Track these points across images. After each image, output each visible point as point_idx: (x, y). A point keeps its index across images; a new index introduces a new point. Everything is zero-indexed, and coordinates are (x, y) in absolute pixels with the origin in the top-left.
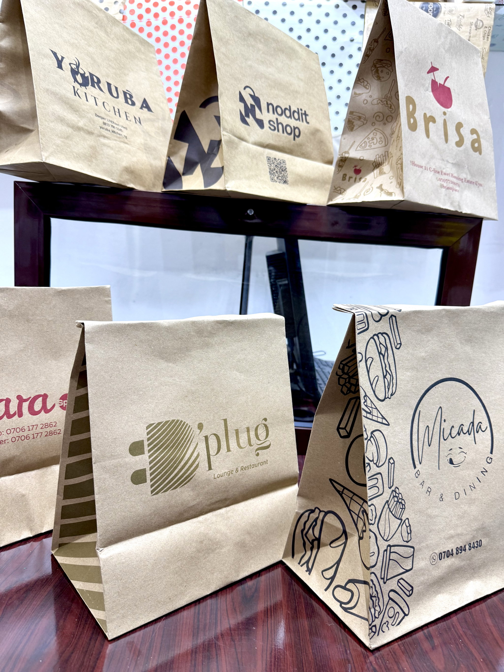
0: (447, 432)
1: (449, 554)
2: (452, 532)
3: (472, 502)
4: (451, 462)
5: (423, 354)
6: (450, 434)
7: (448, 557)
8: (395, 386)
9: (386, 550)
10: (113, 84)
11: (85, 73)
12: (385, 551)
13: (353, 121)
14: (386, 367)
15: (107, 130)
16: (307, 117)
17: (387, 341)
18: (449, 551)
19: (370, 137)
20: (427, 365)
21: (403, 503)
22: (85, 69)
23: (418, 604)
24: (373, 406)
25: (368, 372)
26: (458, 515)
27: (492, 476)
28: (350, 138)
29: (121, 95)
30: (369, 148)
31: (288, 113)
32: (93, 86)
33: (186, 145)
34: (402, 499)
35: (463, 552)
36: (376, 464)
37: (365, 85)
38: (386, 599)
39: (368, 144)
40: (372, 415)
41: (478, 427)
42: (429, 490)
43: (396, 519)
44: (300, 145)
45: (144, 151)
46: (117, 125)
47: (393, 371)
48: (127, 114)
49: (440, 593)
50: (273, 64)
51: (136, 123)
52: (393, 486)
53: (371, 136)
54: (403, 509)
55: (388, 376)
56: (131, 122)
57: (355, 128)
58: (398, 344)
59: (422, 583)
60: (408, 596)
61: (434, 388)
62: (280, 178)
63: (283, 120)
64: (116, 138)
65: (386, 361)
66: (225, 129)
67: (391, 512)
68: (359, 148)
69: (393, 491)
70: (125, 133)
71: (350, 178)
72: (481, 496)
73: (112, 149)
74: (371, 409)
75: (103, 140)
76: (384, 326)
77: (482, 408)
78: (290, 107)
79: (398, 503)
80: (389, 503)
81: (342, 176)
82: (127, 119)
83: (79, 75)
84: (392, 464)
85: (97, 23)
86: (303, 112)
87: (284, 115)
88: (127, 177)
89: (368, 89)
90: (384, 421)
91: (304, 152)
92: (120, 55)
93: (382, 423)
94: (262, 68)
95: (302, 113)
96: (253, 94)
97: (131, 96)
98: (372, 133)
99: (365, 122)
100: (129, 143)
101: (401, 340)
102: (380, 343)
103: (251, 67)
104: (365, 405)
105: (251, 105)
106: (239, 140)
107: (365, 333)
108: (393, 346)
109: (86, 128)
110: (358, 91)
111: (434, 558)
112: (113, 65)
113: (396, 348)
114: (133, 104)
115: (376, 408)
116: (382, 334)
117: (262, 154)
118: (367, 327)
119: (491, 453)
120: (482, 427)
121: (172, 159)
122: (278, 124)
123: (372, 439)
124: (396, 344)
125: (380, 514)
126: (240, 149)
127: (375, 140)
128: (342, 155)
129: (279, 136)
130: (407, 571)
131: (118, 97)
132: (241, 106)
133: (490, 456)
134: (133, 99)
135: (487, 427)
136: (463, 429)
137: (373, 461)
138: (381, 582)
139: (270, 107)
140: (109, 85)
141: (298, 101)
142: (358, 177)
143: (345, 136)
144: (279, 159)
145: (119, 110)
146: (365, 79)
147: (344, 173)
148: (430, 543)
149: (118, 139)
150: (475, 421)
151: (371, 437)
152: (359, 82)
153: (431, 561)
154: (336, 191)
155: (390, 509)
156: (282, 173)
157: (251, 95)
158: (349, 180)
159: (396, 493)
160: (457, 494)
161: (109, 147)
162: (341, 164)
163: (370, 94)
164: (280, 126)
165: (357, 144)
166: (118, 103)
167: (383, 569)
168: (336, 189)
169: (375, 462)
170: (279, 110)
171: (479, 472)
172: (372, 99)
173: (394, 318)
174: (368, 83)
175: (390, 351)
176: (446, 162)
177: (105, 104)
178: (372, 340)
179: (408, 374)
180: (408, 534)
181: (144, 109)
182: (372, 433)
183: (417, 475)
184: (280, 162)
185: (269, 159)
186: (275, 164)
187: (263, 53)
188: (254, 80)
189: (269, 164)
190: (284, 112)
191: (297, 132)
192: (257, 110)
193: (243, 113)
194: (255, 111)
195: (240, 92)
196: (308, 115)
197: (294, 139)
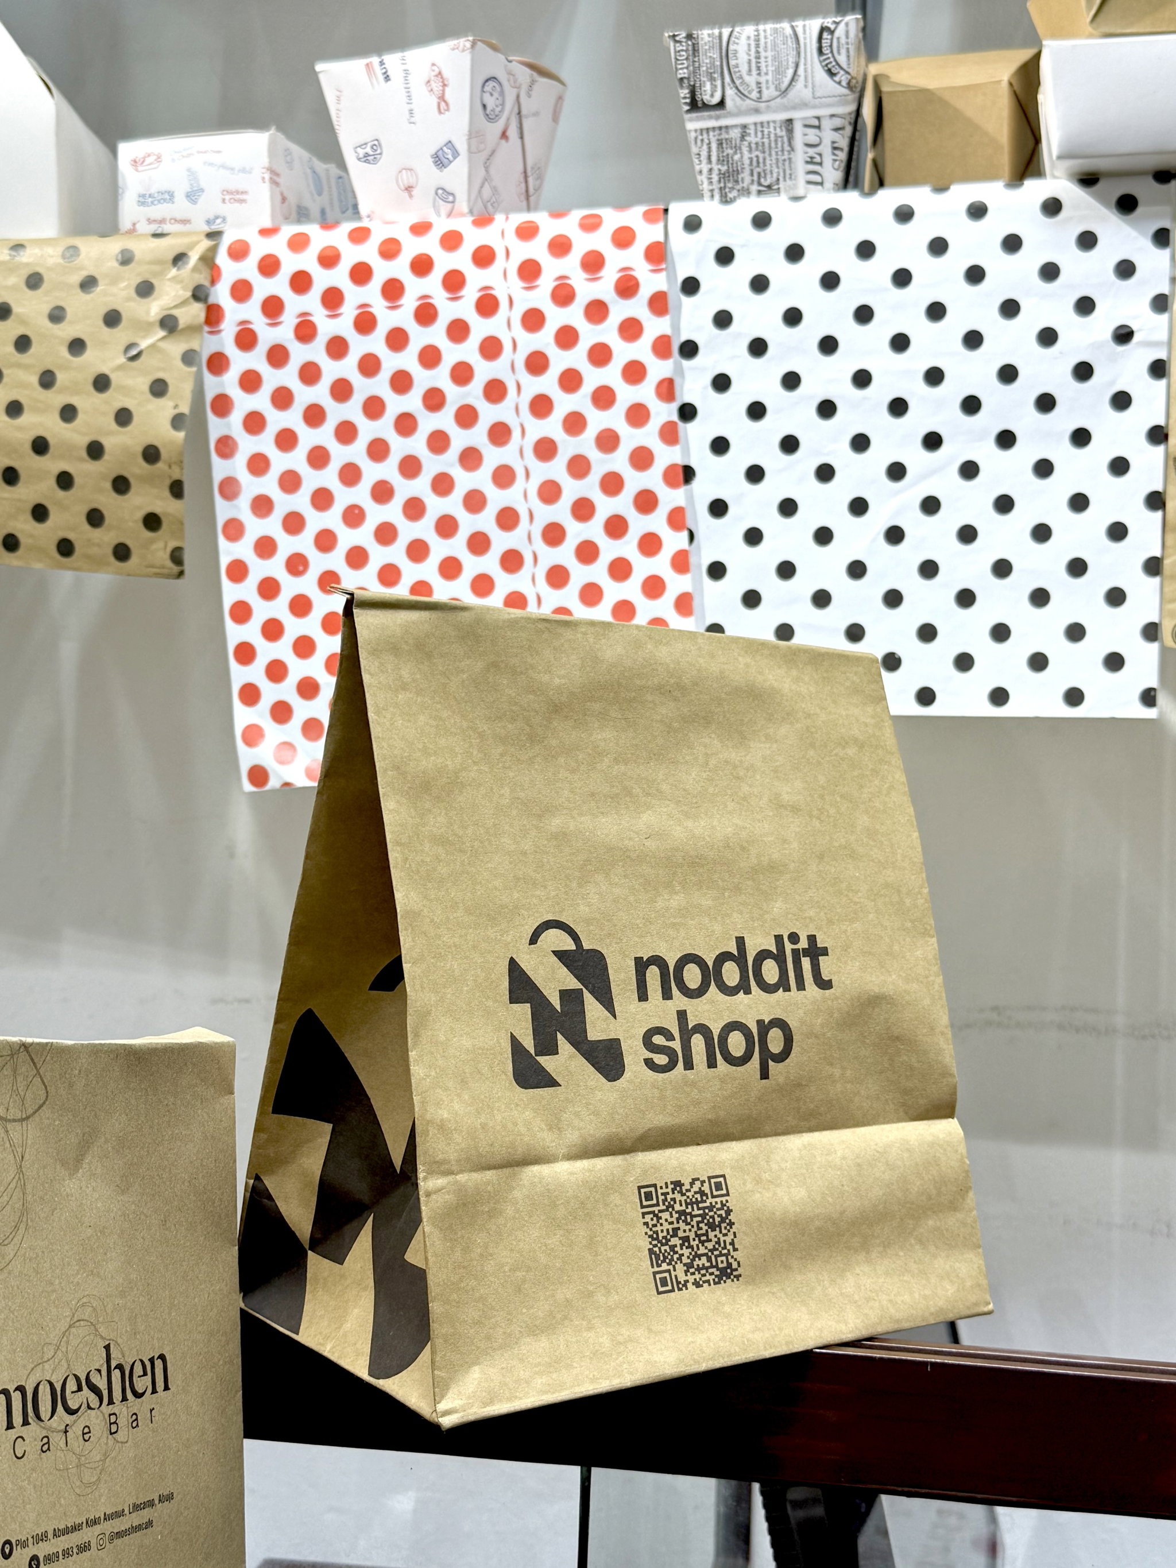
16: (821, 959)
31: (731, 973)
44: (793, 1089)
50: (664, 787)
62: (704, 1259)
63: (711, 1008)
66: (436, 1167)
78: (740, 942)
86: (803, 944)
87: (713, 988)
91: (812, 1106)
94: (610, 826)
95: (795, 953)
96: (570, 945)
103: (561, 837)
105: (565, 995)
106: (504, 1173)
117: (613, 1185)
121: (270, 1184)
122: (686, 1034)
126: (510, 1211)
129: (693, 1084)
132: (521, 1020)
139: (653, 974)
141: (778, 907)
144: (694, 1180)
156: (712, 1235)
157: (563, 955)
164: (698, 1042)
170: (692, 976)
184: (702, 1193)
185: (647, 1193)
186: (677, 1207)
187: (616, 761)
188: (574, 885)
189: (648, 1218)
190: (711, 975)
191: (775, 1041)
192: (592, 1006)
193: (528, 1043)
194: (583, 1012)
195: (512, 962)
196: (825, 952)
197: (765, 1075)
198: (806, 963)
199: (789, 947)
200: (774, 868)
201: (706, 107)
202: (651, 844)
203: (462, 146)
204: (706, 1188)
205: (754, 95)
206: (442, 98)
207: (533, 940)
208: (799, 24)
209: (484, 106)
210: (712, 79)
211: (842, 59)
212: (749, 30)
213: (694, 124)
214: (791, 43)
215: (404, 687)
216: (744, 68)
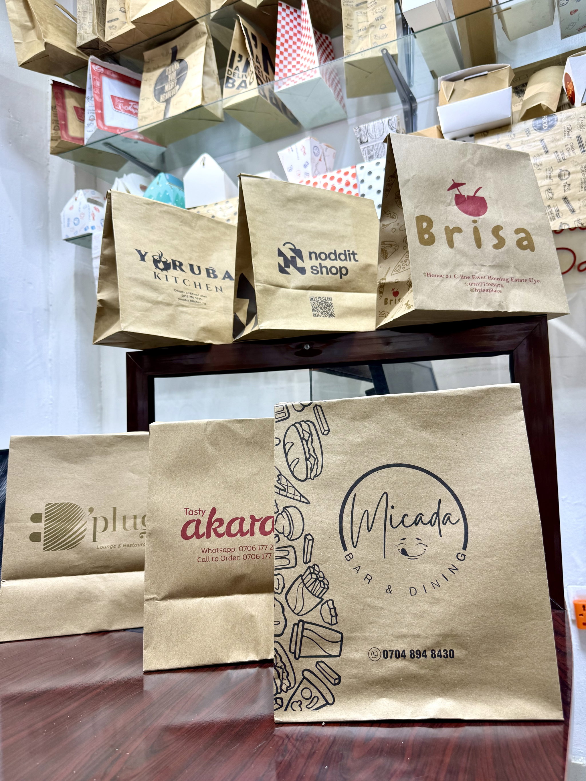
0: (396, 520)
1: (399, 655)
2: (405, 631)
3: (436, 601)
4: (404, 552)
5: (359, 440)
6: (402, 522)
7: (396, 657)
8: (320, 468)
9: (298, 624)
10: (195, 265)
11: (167, 260)
12: (294, 625)
13: (386, 249)
14: (309, 450)
15: (186, 300)
16: (356, 256)
17: (311, 428)
18: (399, 651)
19: (403, 260)
20: (366, 451)
21: (326, 582)
22: (168, 257)
23: (350, 699)
24: (289, 484)
25: (286, 455)
26: (415, 614)
27: (466, 576)
28: (385, 265)
29: (204, 273)
30: (403, 270)
31: (333, 257)
32: (175, 268)
33: (248, 300)
34: (324, 578)
35: (422, 658)
36: (287, 537)
37: (392, 215)
38: (299, 677)
39: (402, 267)
40: (287, 492)
41: (446, 519)
42: (369, 577)
43: (313, 597)
44: (349, 282)
45: (223, 312)
46: (197, 295)
47: (318, 455)
48: (208, 285)
49: (385, 696)
50: (316, 219)
51: (217, 291)
52: (310, 561)
53: (404, 258)
54: (326, 587)
55: (312, 460)
56: (212, 291)
57: (388, 256)
58: (325, 431)
59: (354, 676)
60: (334, 685)
61: (376, 472)
62: (326, 313)
63: (328, 263)
64: (194, 306)
65: (310, 445)
66: (258, 281)
67: (307, 588)
68: (394, 273)
69: (309, 567)
70: (204, 300)
71: (391, 301)
72: (449, 596)
73: (190, 314)
74: (286, 487)
75: (181, 309)
76: (309, 415)
77: (453, 498)
78: (335, 251)
79: (318, 581)
80: (303, 578)
81: (384, 300)
82: (208, 289)
83: (161, 262)
84: (309, 540)
85: (181, 222)
86: (351, 252)
87: (328, 259)
88: (204, 335)
89: (395, 218)
90: (303, 499)
91: (354, 287)
92: (205, 241)
93: (300, 501)
94: (303, 225)
95: (349, 255)
96: (293, 248)
97: (214, 271)
98: (405, 256)
99: (397, 248)
100: (208, 308)
101: (329, 427)
102: (303, 430)
103: (291, 226)
104: (279, 483)
105: (291, 257)
106: (276, 287)
107: (284, 421)
108: (319, 432)
109: (165, 301)
110: (385, 223)
111: (376, 654)
112: (197, 250)
113: (323, 434)
114: (216, 277)
115: (293, 487)
116: (305, 422)
117: (304, 296)
118: (287, 416)
119: (465, 548)
120: (451, 519)
121: (237, 314)
122: (321, 268)
123: (284, 514)
124: (323, 431)
125: (289, 586)
126: (277, 295)
127: (408, 261)
128: (380, 282)
129: (323, 278)
130: (331, 656)
131: (200, 273)
132: (281, 260)
133: (463, 552)
134: (215, 273)
135: (459, 520)
136: (423, 519)
137: (283, 533)
138: (291, 656)
139: (313, 255)
140: (191, 266)
141: (345, 244)
142: (397, 298)
143: (380, 265)
144: (323, 297)
145: (200, 284)
146: (390, 211)
147: (385, 298)
148: (370, 636)
149: (197, 306)
150: (440, 511)
151: (283, 511)
152: (386, 215)
153: (370, 656)
154: (381, 315)
155: (305, 585)
156: (327, 308)
157: (291, 249)
158: (390, 304)
159: (314, 569)
160: (413, 590)
161: (187, 313)
162: (381, 290)
163: (397, 222)
164: (324, 270)
165: (392, 269)
166: (199, 278)
167: (293, 643)
168: (381, 313)
169: (286, 535)
170: (323, 256)
171: (445, 569)
172: (399, 226)
173: (319, 408)
174: (394, 213)
175: (315, 437)
176: (479, 267)
177: (185, 281)
178: (293, 427)
179: (339, 457)
180: (332, 616)
181: (226, 279)
182: (285, 508)
183: (348, 558)
184: (326, 300)
185: (312, 298)
186: (319, 302)
187: (304, 212)
188: (294, 236)
189: (312, 303)
190: (328, 256)
191: (344, 271)
192: (298, 260)
193: (283, 265)
194: (296, 261)
195: (279, 250)
196: (357, 254)
197: (341, 277)
198: (352, 256)
199: (347, 253)
200: (343, 237)
201: (364, 143)
202: (313, 229)
203: (309, 162)
204: (326, 299)
205: (375, 138)
206: (305, 152)
207: (284, 245)
208: (383, 120)
209: (314, 153)
210: (365, 136)
211: (394, 126)
212: (371, 124)
213: (362, 147)
214: (382, 124)
215: (252, 192)
216: (371, 132)
